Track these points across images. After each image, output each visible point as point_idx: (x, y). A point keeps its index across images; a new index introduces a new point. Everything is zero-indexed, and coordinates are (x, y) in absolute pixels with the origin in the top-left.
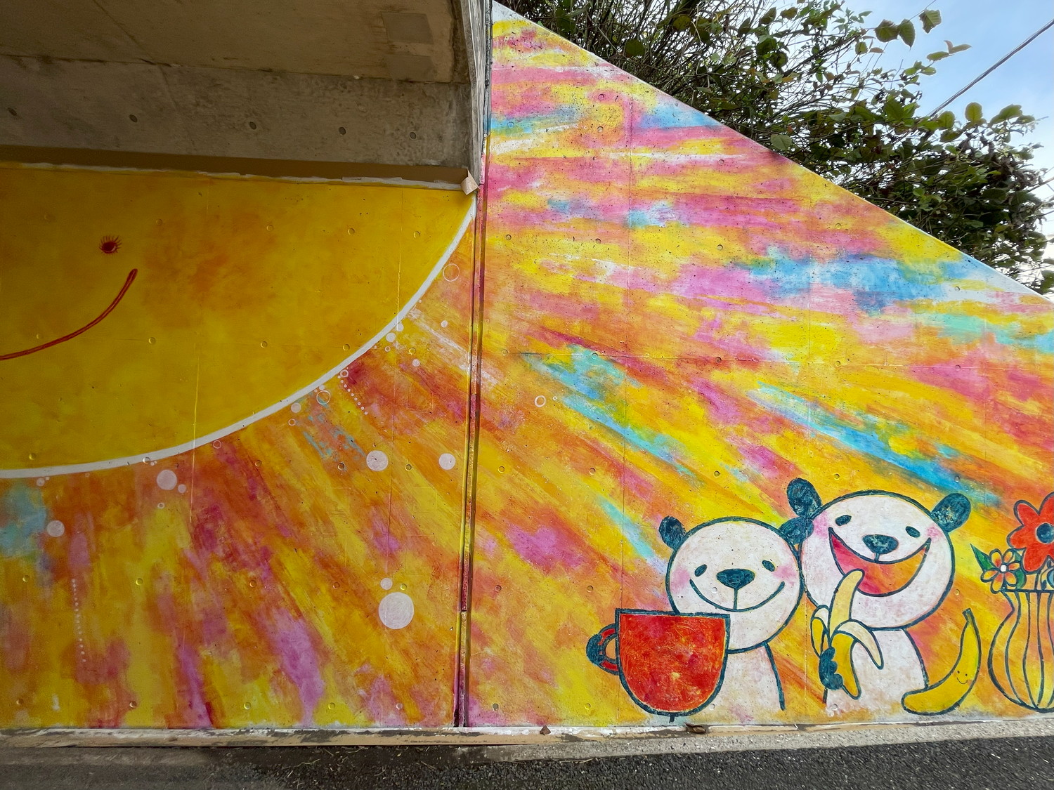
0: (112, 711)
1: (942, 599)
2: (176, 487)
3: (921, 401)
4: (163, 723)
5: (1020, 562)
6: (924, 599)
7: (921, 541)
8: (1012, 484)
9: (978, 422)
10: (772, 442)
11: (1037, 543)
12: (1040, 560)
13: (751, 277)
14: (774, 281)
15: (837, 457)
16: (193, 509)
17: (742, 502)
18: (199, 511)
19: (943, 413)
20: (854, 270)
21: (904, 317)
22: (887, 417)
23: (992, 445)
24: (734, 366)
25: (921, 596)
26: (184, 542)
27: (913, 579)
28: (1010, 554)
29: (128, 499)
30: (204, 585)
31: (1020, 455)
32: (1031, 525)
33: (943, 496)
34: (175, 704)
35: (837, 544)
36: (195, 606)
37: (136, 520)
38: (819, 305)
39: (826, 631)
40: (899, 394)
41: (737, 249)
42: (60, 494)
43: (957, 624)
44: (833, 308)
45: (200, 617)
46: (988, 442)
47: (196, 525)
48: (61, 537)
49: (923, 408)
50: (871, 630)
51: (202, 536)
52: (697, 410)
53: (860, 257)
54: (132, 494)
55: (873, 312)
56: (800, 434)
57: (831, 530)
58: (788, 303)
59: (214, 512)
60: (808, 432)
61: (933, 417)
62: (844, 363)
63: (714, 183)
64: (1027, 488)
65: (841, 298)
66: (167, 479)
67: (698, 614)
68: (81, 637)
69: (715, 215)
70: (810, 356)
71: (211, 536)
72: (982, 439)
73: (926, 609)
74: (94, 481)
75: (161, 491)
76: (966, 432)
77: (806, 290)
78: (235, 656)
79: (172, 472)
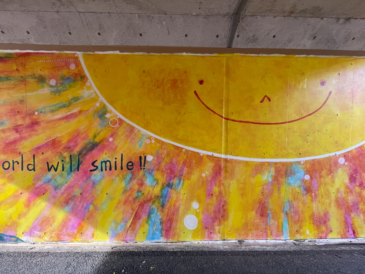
0: (325, 234)
2: (344, 163)
4: (340, 236)
16: (349, 170)
18: (351, 170)
26: (347, 181)
29: (329, 167)
30: (353, 195)
34: (344, 231)
36: (350, 201)
37: (332, 174)
42: (308, 166)
45: (351, 204)
47: (350, 175)
48: (309, 180)
51: (352, 179)
54: (331, 166)
59: (356, 171)
66: (342, 161)
68: (315, 211)
71: (355, 178)
74: (319, 162)
75: (340, 165)
78: (362, 216)
79: (343, 158)
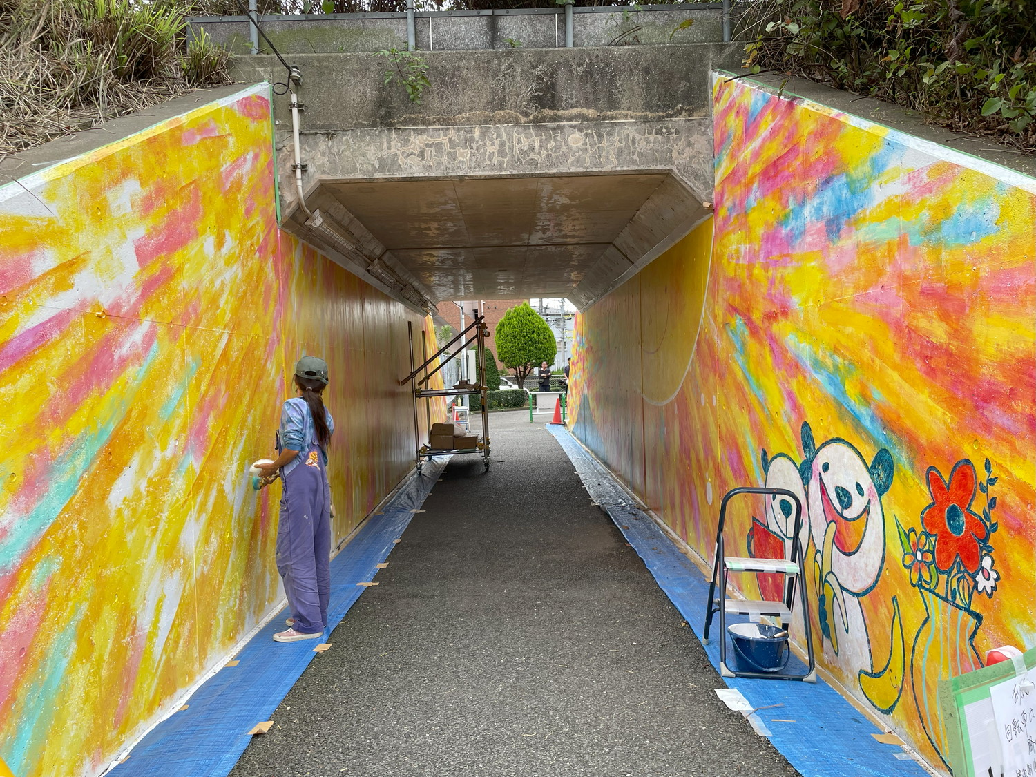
1: (878, 576)
2: (677, 412)
3: (862, 335)
5: (933, 553)
6: (868, 569)
7: (864, 500)
8: (924, 442)
9: (897, 357)
10: (794, 385)
11: (947, 532)
12: (949, 558)
13: (784, 231)
14: (791, 230)
15: (822, 401)
17: (786, 440)
19: (875, 350)
20: (825, 198)
21: (851, 238)
22: (844, 357)
23: (906, 386)
24: (780, 317)
25: (866, 565)
27: (861, 543)
28: (924, 537)
31: (931, 402)
32: (941, 502)
33: (877, 450)
35: (823, 491)
38: (810, 244)
39: (821, 577)
40: (849, 329)
41: (779, 207)
43: (889, 613)
44: (816, 245)
46: (904, 383)
49: (862, 344)
50: (842, 588)
52: (769, 359)
53: (827, 181)
55: (836, 240)
56: (805, 377)
57: (820, 474)
58: (797, 252)
60: (808, 376)
61: (869, 354)
62: (822, 302)
63: (770, 153)
64: (937, 451)
65: (819, 231)
67: (775, 533)
69: (771, 182)
70: (806, 301)
72: (900, 380)
73: (869, 582)
76: (890, 371)
77: (803, 233)
